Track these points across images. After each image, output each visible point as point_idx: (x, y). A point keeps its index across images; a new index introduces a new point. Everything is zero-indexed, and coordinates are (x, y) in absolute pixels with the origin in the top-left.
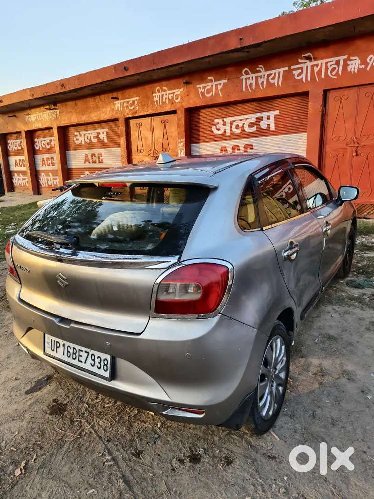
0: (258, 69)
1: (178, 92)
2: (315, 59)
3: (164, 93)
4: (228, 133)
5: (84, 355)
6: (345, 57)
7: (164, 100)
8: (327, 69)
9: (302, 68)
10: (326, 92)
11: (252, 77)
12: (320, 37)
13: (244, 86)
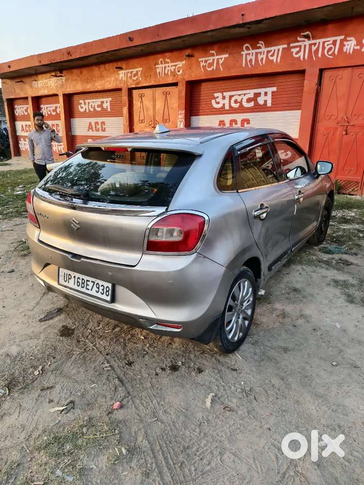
0: (258, 45)
1: (180, 64)
2: (314, 38)
3: (167, 65)
4: (227, 107)
5: (91, 284)
6: (342, 37)
7: (166, 72)
8: (324, 48)
9: (300, 46)
10: (321, 71)
11: (253, 53)
12: (320, 16)
13: (244, 61)
